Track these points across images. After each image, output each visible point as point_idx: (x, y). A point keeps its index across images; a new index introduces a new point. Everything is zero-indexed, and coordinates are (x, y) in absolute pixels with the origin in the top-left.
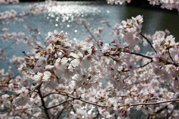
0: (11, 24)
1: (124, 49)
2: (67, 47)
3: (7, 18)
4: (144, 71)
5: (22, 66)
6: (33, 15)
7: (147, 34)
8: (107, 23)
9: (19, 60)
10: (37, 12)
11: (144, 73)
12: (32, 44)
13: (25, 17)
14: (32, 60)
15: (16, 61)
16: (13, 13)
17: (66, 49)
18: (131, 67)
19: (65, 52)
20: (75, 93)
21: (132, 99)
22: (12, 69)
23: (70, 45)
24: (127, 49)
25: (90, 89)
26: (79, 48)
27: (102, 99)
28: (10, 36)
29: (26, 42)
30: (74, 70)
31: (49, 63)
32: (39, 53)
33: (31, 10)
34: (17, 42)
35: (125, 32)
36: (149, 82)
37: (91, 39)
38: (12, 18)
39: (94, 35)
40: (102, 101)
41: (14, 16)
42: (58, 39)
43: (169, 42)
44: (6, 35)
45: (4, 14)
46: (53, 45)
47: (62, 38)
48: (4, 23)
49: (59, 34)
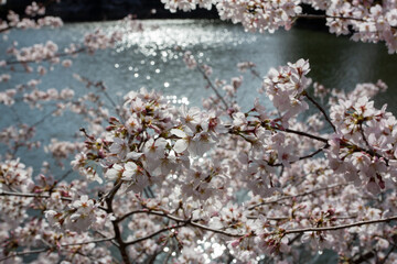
0: (45, 71)
1: (272, 123)
2: (165, 121)
3: (38, 58)
4: (326, 169)
5: (78, 157)
6: (92, 52)
7: (338, 91)
8: (251, 66)
9: (63, 149)
10: (100, 45)
11: (327, 173)
12: (91, 113)
13: (76, 56)
14: (99, 145)
15: (58, 150)
16: (50, 47)
17: (163, 124)
18: (285, 157)
19: (162, 129)
20: (180, 211)
21: (297, 224)
22: (48, 167)
23: (171, 116)
24: (279, 123)
25: (210, 200)
26: (187, 121)
27: (234, 223)
28: (45, 97)
29: (79, 110)
30: (177, 160)
31: (132, 149)
32: (113, 132)
33: (88, 41)
34: (60, 111)
35: (276, 90)
36: (340, 193)
37: (215, 103)
38: (48, 57)
39: (222, 94)
40: (233, 227)
41: (52, 54)
42: (148, 104)
43: (363, 109)
44: (36, 94)
45: (32, 51)
46: (139, 116)
47: (156, 103)
48: (31, 69)
49: (151, 95)
